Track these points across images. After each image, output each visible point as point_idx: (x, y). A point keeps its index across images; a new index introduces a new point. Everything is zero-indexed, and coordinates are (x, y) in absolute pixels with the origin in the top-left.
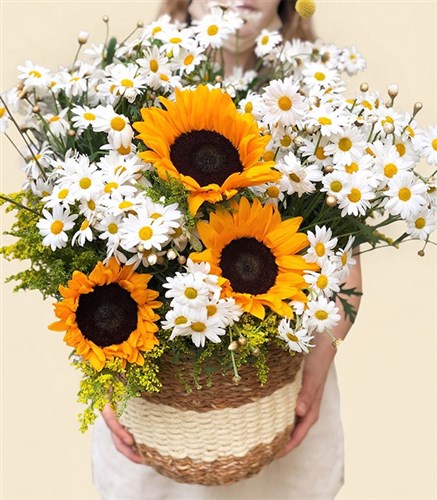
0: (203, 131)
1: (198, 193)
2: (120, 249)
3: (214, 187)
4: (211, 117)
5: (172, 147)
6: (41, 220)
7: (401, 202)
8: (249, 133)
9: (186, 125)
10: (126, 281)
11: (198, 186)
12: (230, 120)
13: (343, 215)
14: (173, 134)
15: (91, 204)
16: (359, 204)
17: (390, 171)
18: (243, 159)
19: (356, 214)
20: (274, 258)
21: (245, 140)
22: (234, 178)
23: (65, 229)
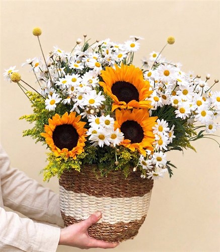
0: (128, 83)
1: (117, 104)
2: (78, 107)
3: (124, 103)
4: (132, 78)
5: (113, 84)
6: (47, 99)
7: (202, 117)
8: (146, 87)
9: (122, 78)
10: (76, 123)
11: (118, 101)
12: (139, 81)
13: (176, 117)
14: (116, 80)
15: (72, 89)
16: (183, 114)
17: (199, 104)
18: (140, 97)
19: (182, 118)
20: (143, 132)
21: (143, 90)
22: (134, 102)
23: (56, 103)
